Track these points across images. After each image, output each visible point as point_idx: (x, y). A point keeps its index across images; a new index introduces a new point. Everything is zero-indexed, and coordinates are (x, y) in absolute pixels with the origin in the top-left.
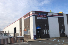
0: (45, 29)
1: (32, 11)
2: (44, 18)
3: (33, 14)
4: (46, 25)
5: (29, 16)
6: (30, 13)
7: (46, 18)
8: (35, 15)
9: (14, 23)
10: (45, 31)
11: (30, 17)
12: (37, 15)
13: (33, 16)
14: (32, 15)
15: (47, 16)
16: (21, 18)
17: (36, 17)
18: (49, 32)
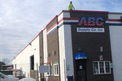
0: (99, 60)
1: (63, 11)
2: (97, 30)
3: (64, 19)
4: (101, 48)
6: (58, 17)
7: (103, 29)
8: (70, 21)
9: (30, 44)
12: (77, 21)
14: (62, 22)
15: (107, 22)
16: (42, 31)
17: (74, 26)
18: (112, 69)
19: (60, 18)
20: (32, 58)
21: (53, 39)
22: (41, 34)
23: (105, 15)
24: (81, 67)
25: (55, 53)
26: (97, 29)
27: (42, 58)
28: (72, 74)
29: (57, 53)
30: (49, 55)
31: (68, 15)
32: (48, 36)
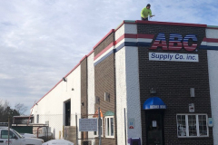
0: (188, 112)
1: (125, 22)
2: (185, 58)
5: (112, 48)
6: (116, 33)
7: (197, 56)
8: (138, 40)
9: (64, 79)
10: (192, 119)
11: (115, 51)
12: (150, 41)
13: (127, 44)
14: (123, 41)
15: (204, 43)
16: (87, 57)
17: (143, 50)
18: (211, 128)
19: (120, 34)
20: (68, 105)
21: (106, 72)
22: (84, 62)
23: (199, 30)
24: (154, 124)
25: (109, 96)
26: (185, 55)
27: (84, 104)
28: (138, 135)
29: (112, 97)
30: (98, 100)
31: (134, 30)
32: (97, 66)
